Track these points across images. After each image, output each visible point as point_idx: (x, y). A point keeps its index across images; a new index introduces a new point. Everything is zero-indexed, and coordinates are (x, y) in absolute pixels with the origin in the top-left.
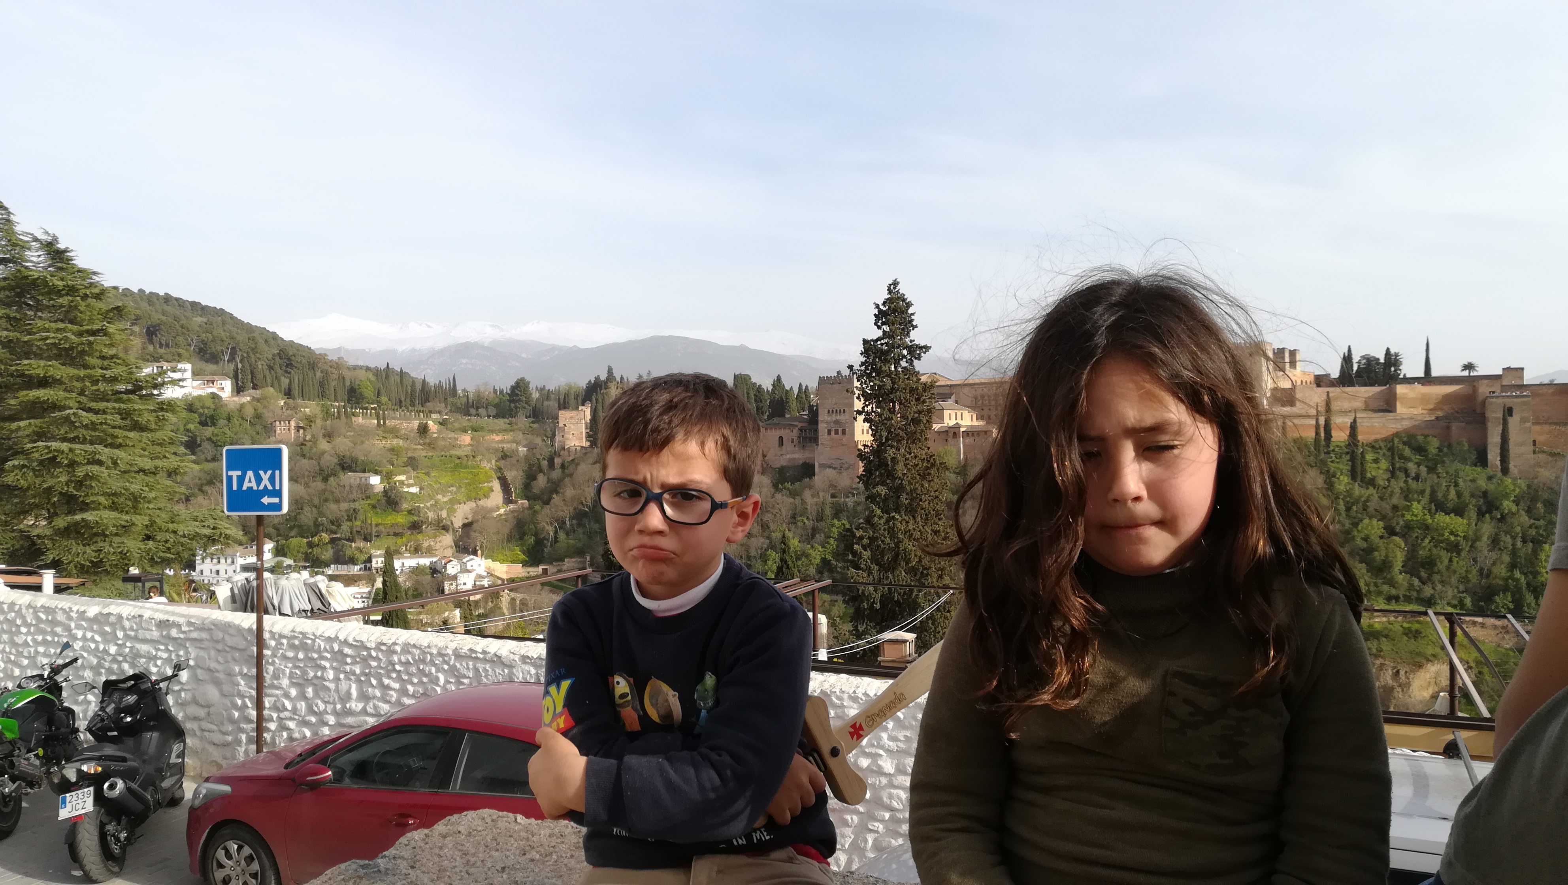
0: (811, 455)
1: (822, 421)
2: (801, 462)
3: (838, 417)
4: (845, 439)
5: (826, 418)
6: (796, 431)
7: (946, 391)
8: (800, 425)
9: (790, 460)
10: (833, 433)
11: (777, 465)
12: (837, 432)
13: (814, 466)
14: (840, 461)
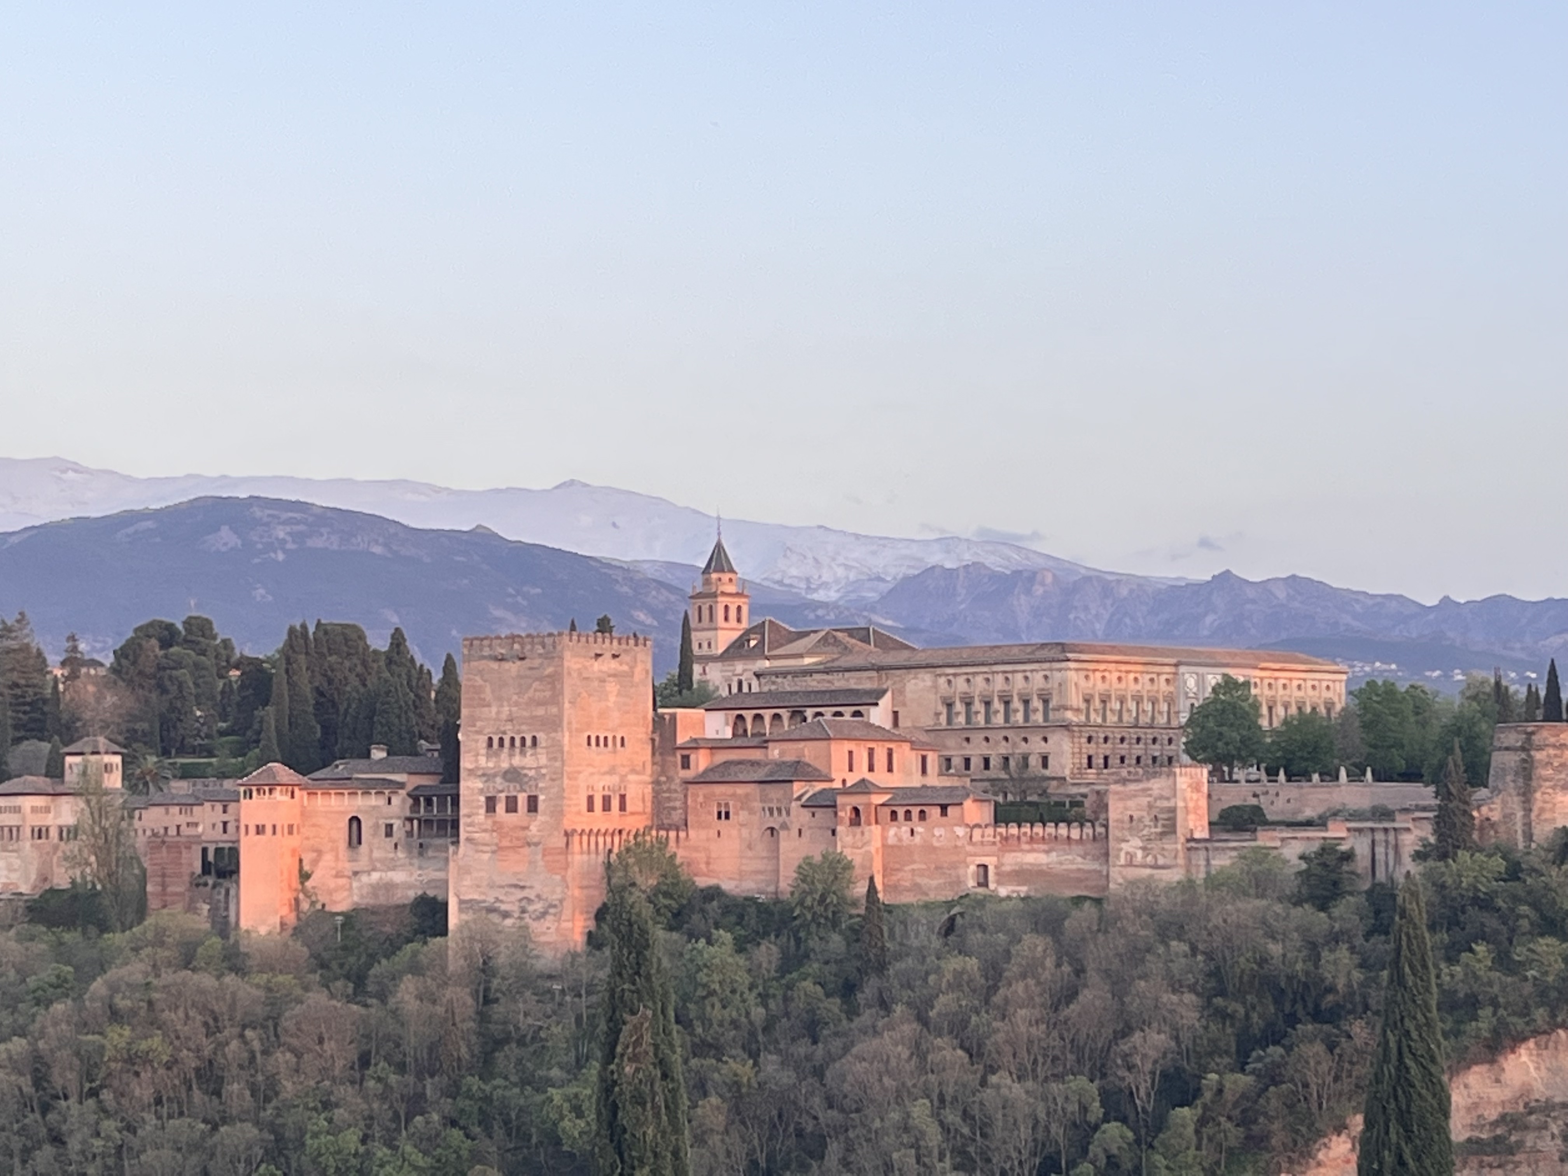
0: (440, 875)
1: (471, 772)
2: (412, 894)
3: (517, 761)
4: (536, 826)
5: (482, 761)
6: (400, 803)
7: (865, 682)
8: (412, 782)
9: (375, 888)
10: (501, 807)
11: (341, 903)
12: (512, 806)
13: (446, 904)
14: (520, 894)
